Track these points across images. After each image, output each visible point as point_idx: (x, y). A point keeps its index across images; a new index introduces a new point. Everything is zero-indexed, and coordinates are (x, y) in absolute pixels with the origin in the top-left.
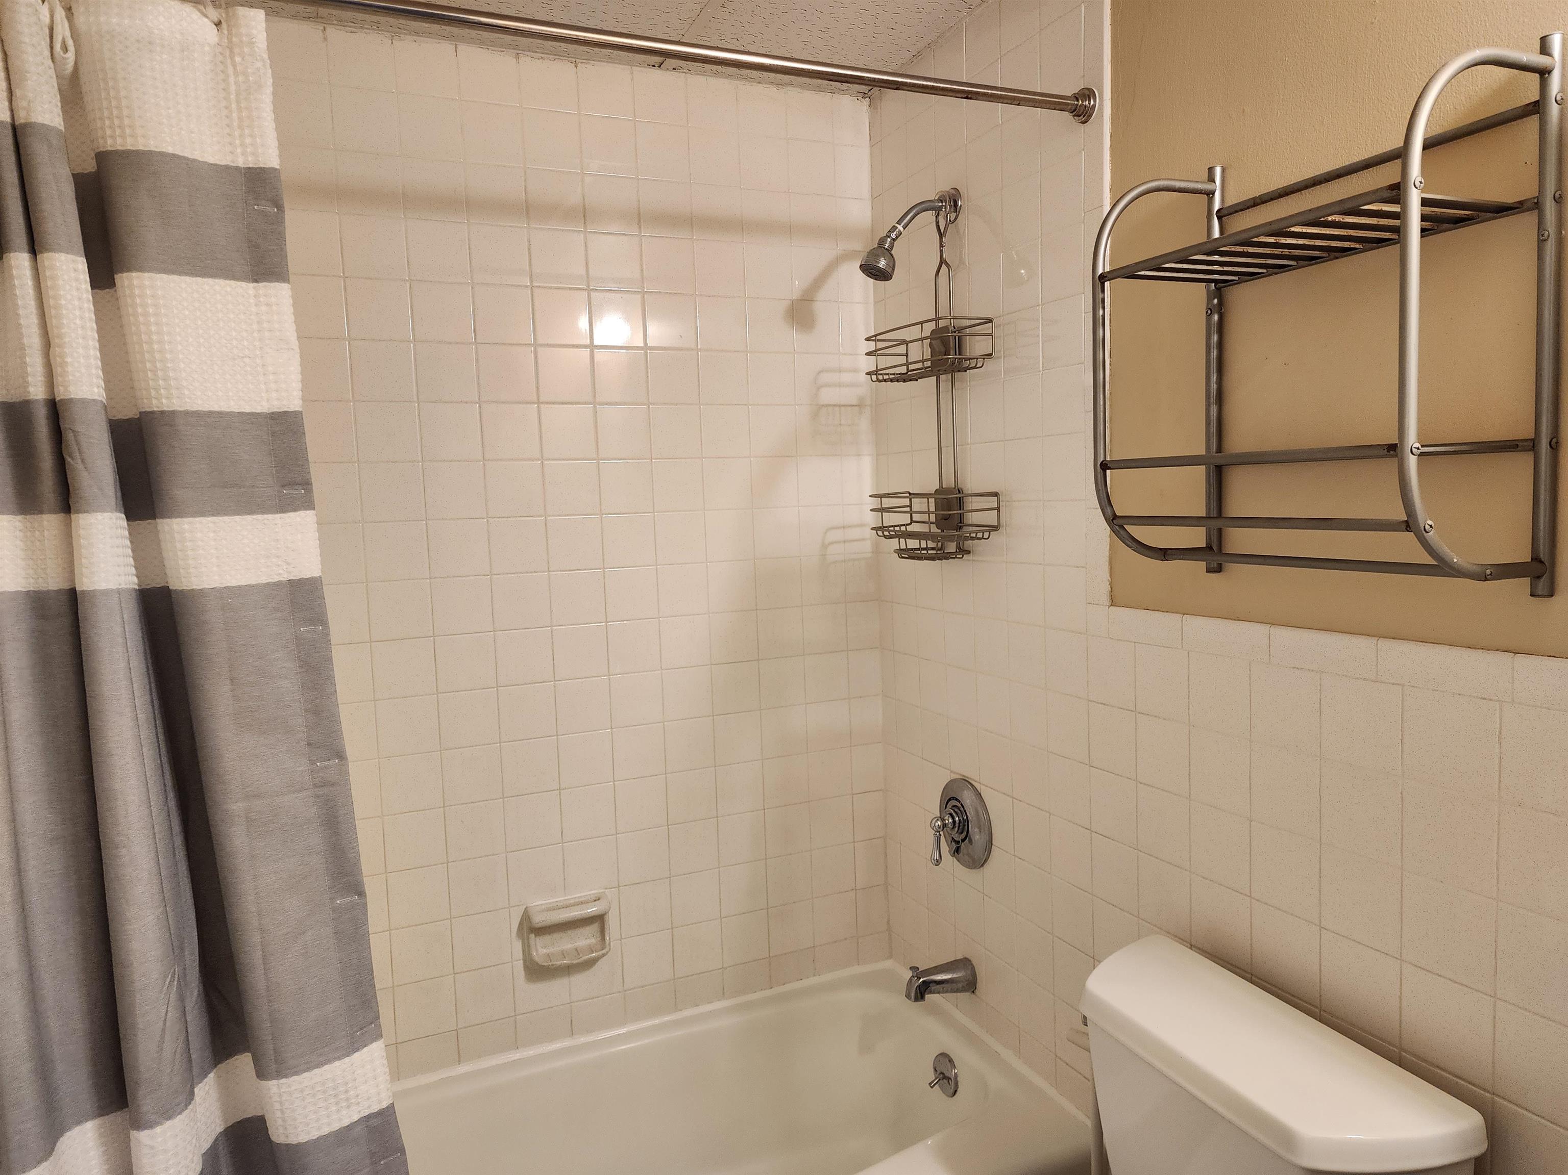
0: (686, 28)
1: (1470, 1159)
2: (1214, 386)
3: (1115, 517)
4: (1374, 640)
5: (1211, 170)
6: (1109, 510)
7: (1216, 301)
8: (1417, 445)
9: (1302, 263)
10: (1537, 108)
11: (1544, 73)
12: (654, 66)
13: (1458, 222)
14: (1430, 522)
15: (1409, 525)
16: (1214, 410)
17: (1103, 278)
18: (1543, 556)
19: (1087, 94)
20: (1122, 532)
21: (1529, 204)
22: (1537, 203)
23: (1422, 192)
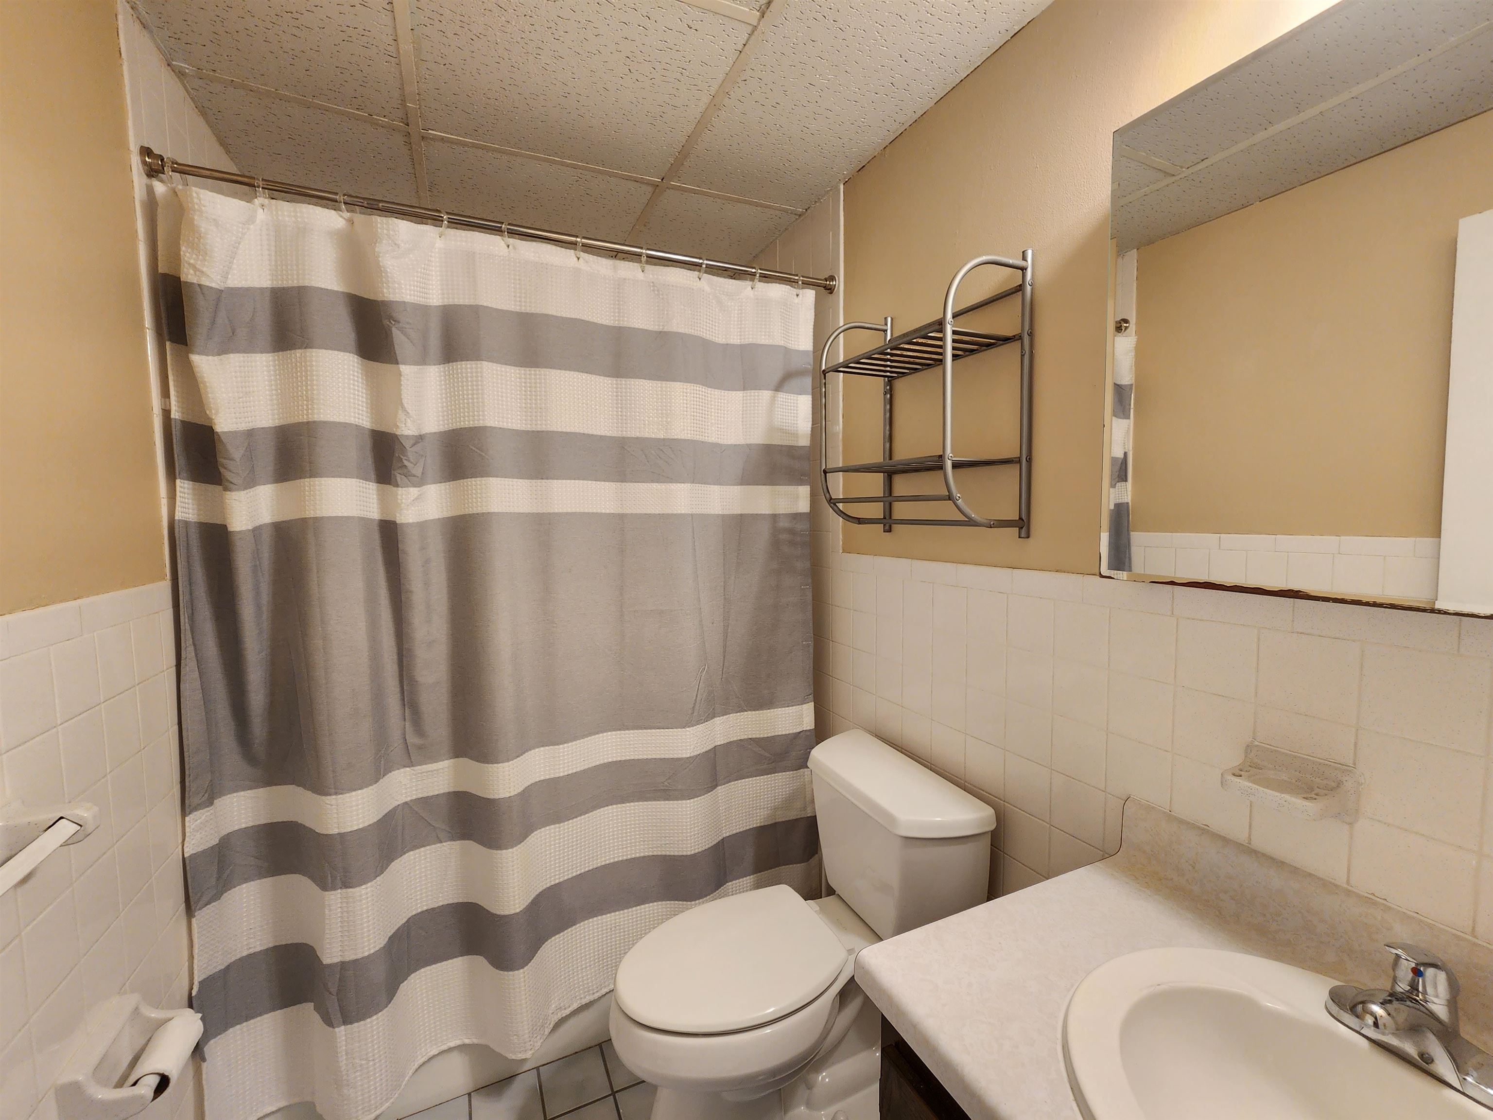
0: (626, 236)
1: (989, 832)
2: (888, 433)
3: (831, 499)
4: (955, 564)
5: (886, 319)
6: (828, 495)
7: (888, 387)
8: (951, 455)
9: (924, 367)
10: (1020, 288)
11: (1023, 269)
12: (612, 257)
13: (989, 345)
14: (959, 495)
15: (950, 498)
16: (888, 445)
17: (824, 373)
18: (1024, 517)
19: (832, 278)
20: (835, 508)
21: (1017, 337)
22: (1020, 336)
23: (953, 327)
